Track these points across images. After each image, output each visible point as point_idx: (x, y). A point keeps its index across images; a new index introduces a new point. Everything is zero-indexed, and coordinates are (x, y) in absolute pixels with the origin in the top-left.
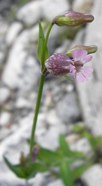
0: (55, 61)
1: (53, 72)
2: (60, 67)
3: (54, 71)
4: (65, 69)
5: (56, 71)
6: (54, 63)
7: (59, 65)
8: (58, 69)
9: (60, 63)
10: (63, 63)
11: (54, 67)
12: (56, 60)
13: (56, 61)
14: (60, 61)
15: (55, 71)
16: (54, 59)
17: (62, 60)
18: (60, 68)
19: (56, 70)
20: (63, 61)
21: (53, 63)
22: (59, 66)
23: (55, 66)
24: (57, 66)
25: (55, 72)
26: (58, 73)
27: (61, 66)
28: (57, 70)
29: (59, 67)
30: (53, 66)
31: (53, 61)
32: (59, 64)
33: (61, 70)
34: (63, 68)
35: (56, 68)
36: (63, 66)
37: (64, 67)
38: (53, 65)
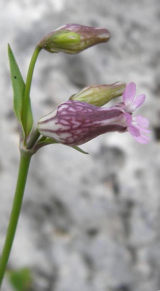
0: (75, 114)
1: (73, 137)
2: (89, 125)
3: (73, 135)
4: (102, 125)
5: (78, 135)
6: (74, 118)
7: (88, 121)
8: (84, 129)
9: (88, 116)
10: (94, 115)
11: (74, 127)
12: (76, 112)
13: (77, 115)
14: (85, 112)
15: (77, 133)
16: (71, 112)
17: (90, 111)
18: (89, 127)
19: (79, 131)
20: (92, 112)
21: (71, 120)
22: (88, 123)
23: (78, 124)
24: (83, 122)
25: (76, 137)
26: (82, 137)
27: (91, 122)
28: (82, 132)
29: (87, 125)
30: (73, 124)
31: (71, 115)
32: (87, 119)
33: (92, 129)
34: (96, 124)
35: (79, 128)
36: (95, 121)
37: (98, 122)
38: (73, 122)
